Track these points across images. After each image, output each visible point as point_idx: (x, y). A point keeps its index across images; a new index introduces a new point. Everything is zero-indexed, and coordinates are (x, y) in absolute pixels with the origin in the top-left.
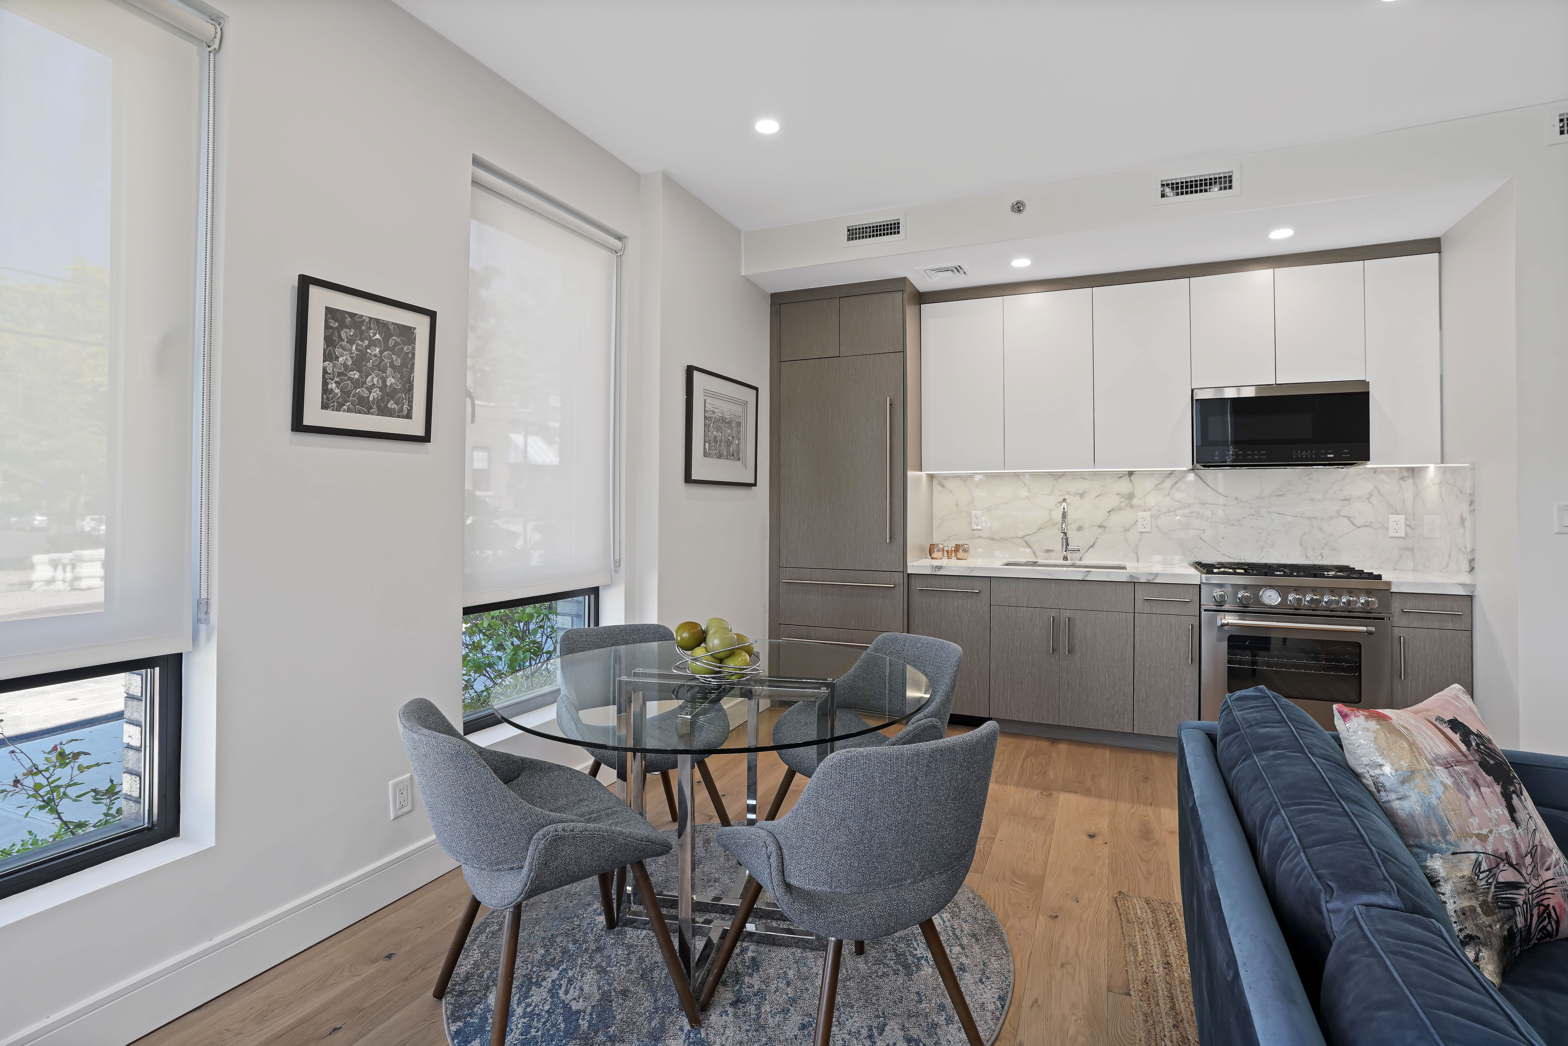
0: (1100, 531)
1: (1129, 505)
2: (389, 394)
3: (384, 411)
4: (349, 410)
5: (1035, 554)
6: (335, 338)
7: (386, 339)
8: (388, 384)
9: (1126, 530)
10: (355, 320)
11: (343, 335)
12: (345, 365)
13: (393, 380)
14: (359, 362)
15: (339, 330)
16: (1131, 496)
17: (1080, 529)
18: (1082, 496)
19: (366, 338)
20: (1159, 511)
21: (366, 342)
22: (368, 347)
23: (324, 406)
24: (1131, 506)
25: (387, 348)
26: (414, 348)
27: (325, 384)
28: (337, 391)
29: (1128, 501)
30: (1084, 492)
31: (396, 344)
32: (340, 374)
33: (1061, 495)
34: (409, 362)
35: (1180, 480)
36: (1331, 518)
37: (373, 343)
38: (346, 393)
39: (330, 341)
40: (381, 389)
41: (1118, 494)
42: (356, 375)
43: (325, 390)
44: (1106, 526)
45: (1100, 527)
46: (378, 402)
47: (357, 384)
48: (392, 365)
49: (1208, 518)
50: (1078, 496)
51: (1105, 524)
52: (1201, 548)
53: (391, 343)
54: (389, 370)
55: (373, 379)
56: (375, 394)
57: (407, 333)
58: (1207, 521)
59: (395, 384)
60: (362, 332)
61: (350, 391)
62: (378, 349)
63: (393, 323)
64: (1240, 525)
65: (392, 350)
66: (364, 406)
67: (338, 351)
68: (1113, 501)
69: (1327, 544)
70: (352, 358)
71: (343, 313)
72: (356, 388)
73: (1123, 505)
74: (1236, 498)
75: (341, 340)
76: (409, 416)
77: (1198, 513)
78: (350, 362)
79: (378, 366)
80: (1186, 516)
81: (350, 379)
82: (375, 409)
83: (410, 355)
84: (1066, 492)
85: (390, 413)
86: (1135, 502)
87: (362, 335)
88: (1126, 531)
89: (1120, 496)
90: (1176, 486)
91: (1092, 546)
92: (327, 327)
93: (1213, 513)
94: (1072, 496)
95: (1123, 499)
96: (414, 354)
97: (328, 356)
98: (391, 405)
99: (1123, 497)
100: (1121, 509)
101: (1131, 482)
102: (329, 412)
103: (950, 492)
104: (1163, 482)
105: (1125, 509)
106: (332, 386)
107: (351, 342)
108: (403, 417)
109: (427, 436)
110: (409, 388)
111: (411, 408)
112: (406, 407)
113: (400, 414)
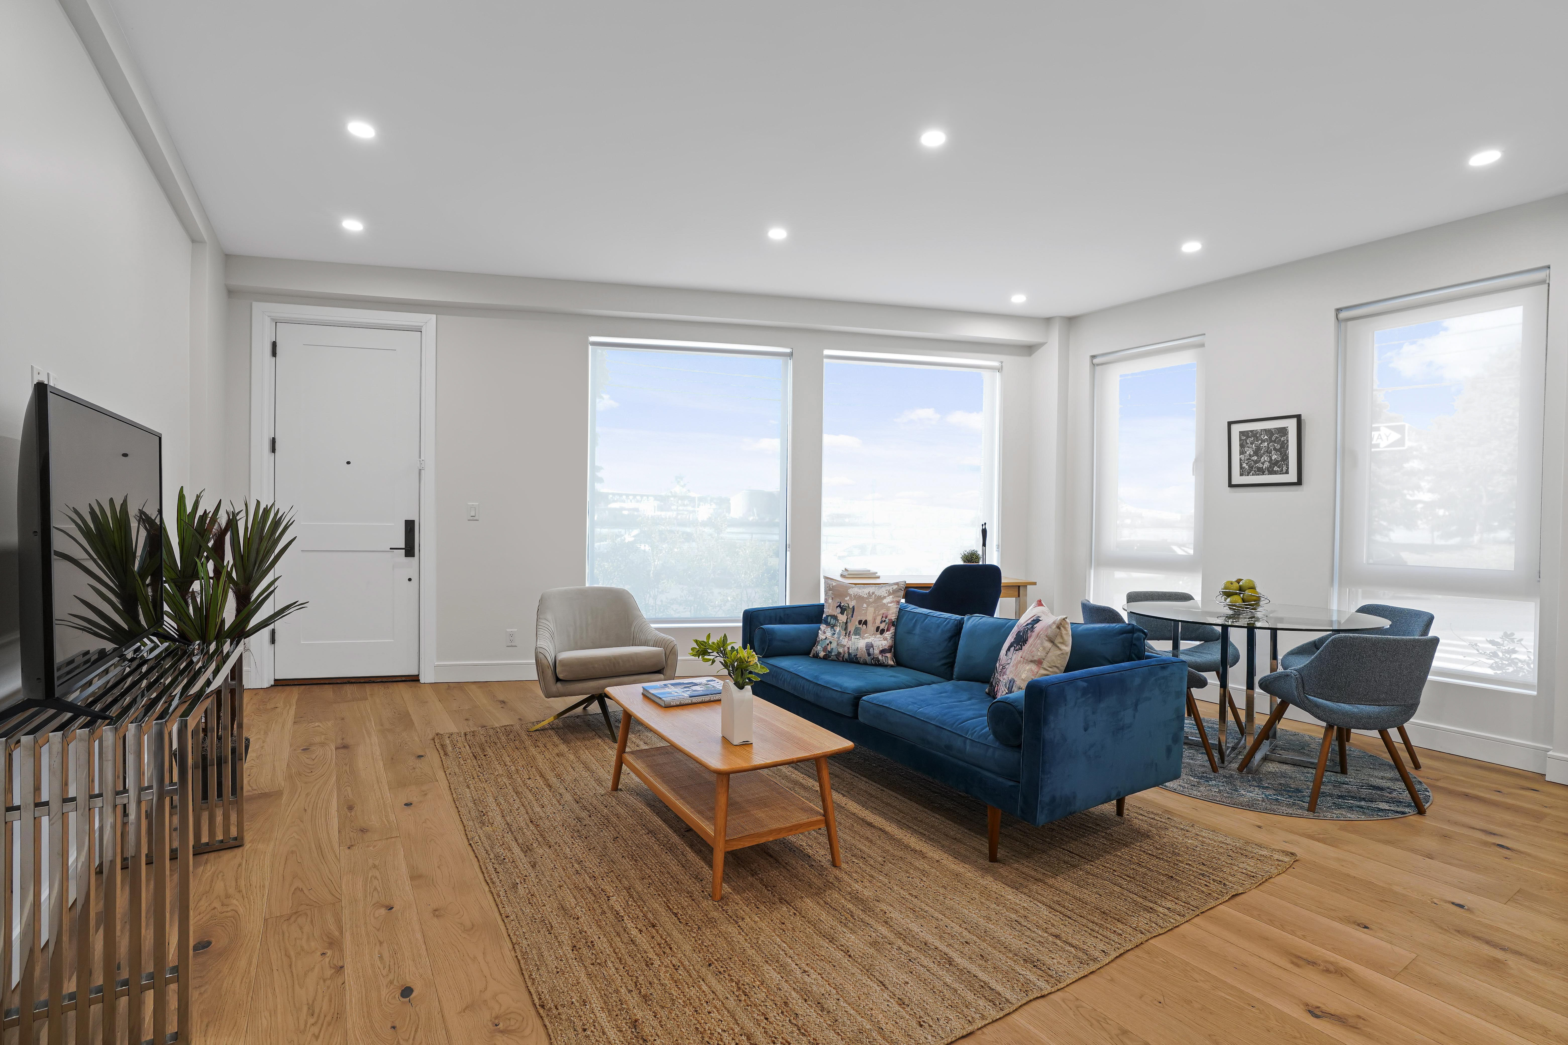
2: (1274, 463)
3: (1272, 472)
4: (1253, 475)
6: (1245, 444)
7: (1270, 438)
8: (1273, 458)
10: (1254, 434)
11: (1248, 442)
12: (1250, 455)
13: (1276, 456)
14: (1257, 452)
15: (1246, 440)
19: (1260, 440)
21: (1260, 441)
22: (1261, 443)
23: (1241, 475)
25: (1271, 441)
26: (1288, 437)
27: (1241, 465)
28: (1247, 467)
31: (1277, 438)
32: (1247, 459)
34: (1284, 446)
37: (1263, 441)
38: (1251, 468)
39: (1242, 446)
40: (1269, 462)
42: (1255, 458)
43: (1241, 467)
46: (1268, 469)
47: (1256, 462)
48: (1275, 449)
53: (1273, 439)
54: (1273, 452)
55: (1265, 458)
56: (1267, 465)
57: (1283, 431)
59: (1278, 458)
60: (1257, 438)
61: (1253, 466)
62: (1266, 443)
63: (1274, 428)
65: (1274, 442)
66: (1261, 471)
67: (1246, 449)
70: (1253, 451)
71: (1247, 432)
72: (1256, 464)
75: (1247, 443)
76: (1287, 472)
78: (1252, 453)
79: (1267, 452)
81: (1252, 460)
82: (1267, 472)
83: (1285, 442)
85: (1276, 473)
87: (1257, 439)
92: (1240, 440)
96: (1288, 441)
97: (1242, 453)
98: (1276, 468)
102: (1244, 477)
106: (1244, 465)
107: (1252, 444)
108: (1283, 474)
109: (1299, 482)
110: (1285, 458)
111: (1288, 468)
112: (1285, 468)
113: (1281, 473)
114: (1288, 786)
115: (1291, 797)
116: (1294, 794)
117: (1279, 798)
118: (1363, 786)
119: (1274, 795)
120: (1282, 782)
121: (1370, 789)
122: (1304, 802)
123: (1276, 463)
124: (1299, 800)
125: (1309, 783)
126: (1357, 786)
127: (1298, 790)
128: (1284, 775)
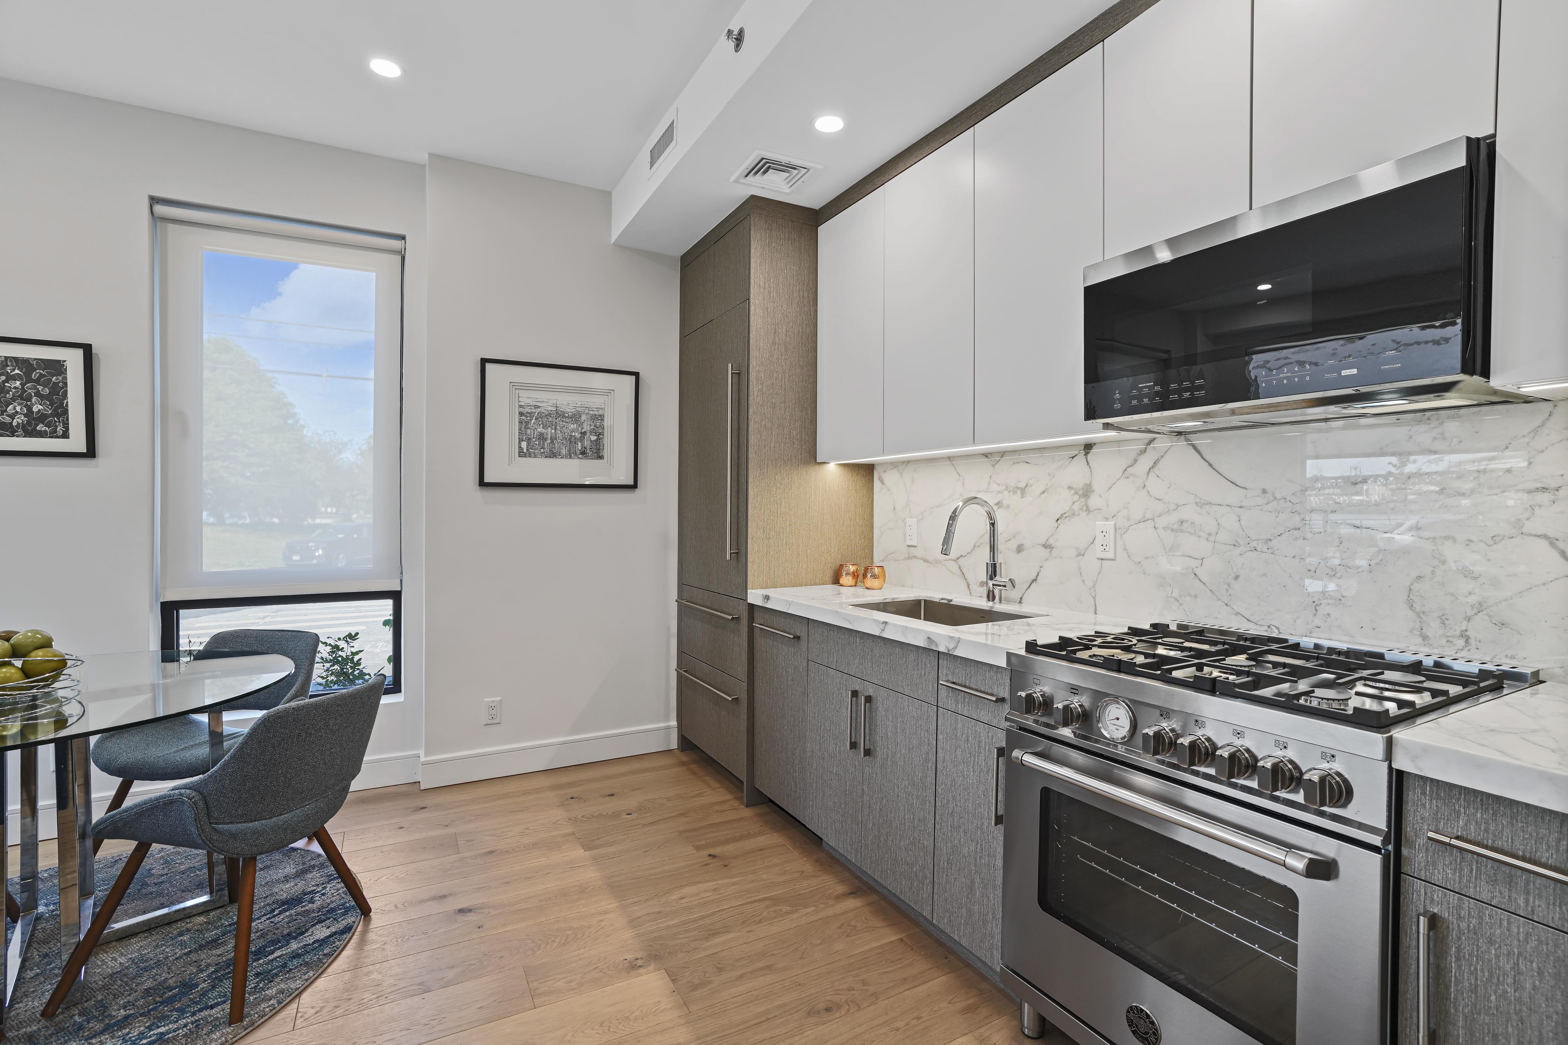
0: (1045, 553)
1: (1085, 507)
2: (36, 418)
3: (31, 433)
5: (968, 587)
7: (27, 373)
8: (35, 410)
9: (1081, 554)
13: (40, 407)
16: (1086, 492)
17: (1020, 549)
18: (1023, 491)
20: (1129, 520)
22: (7, 381)
24: (1088, 510)
25: (29, 381)
26: (65, 378)
29: (1083, 500)
30: (1026, 486)
31: (41, 377)
33: (999, 492)
34: (59, 390)
35: (1162, 456)
36: (1496, 539)
37: (12, 378)
40: (26, 416)
41: (1070, 488)
44: (1053, 545)
45: (1045, 546)
46: (24, 425)
48: (38, 394)
49: (1210, 535)
50: (1019, 492)
51: (1051, 542)
52: (1196, 596)
53: (34, 377)
54: (35, 399)
55: (16, 407)
56: (20, 419)
57: (55, 365)
58: (1207, 539)
59: (44, 410)
62: (19, 382)
63: (35, 359)
64: (1270, 551)
65: (37, 381)
66: (7, 430)
68: (1063, 501)
69: (1480, 607)
73: (1076, 507)
74: (1264, 491)
76: (65, 435)
77: (1192, 523)
79: (20, 396)
80: (1172, 530)
82: (19, 432)
83: (61, 385)
84: (1005, 487)
85: (42, 435)
86: (1094, 501)
88: (1079, 555)
89: (1073, 491)
90: (1155, 469)
91: (1034, 580)
93: (1219, 524)
94: (1011, 492)
95: (1076, 497)
96: (66, 384)
98: (42, 427)
99: (1076, 493)
100: (1074, 514)
101: (1088, 464)
103: (889, 490)
104: (1136, 461)
105: (1079, 515)
108: (57, 437)
109: (91, 452)
110: (62, 412)
111: (67, 429)
112: (60, 429)
113: (53, 435)
114: (163, 987)
115: (182, 1011)
116: (185, 1000)
117: (162, 1030)
118: (273, 911)
119: (150, 1028)
120: (149, 984)
121: (285, 911)
122: (212, 1007)
123: (42, 418)
124: (201, 1010)
125: (194, 957)
126: (265, 915)
127: (187, 986)
128: (143, 967)
